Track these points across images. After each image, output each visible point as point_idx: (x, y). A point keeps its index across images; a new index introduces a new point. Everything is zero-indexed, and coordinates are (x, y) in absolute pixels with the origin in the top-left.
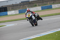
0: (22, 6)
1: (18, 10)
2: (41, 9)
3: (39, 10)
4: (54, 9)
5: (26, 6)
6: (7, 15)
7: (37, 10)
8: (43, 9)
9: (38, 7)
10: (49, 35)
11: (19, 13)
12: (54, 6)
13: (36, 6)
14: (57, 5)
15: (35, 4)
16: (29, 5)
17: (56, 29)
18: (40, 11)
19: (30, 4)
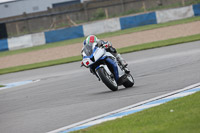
0: (54, 19)
1: (43, 33)
2: (119, 28)
3: (113, 30)
4: (162, 25)
5: (68, 17)
6: (7, 49)
7: (107, 30)
11: (47, 42)
12: (162, 16)
13: (101, 16)
14: (172, 11)
15: (99, 11)
16: (79, 14)
17: (171, 91)
18: (117, 32)
19: (82, 10)
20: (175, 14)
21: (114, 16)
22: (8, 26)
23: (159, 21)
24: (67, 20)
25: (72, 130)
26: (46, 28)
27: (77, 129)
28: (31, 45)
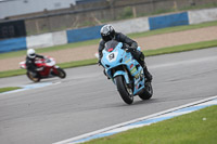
0: (78, 17)
2: (147, 28)
3: (141, 30)
4: (194, 27)
5: (92, 14)
6: (25, 48)
7: (134, 30)
8: (155, 26)
9: (138, 20)
10: (177, 120)
12: (194, 16)
13: (129, 15)
14: (206, 11)
15: (126, 9)
16: (105, 12)
17: (204, 97)
18: (144, 33)
19: (108, 8)
20: (209, 14)
21: (143, 15)
23: (191, 22)
24: (91, 19)
27: (101, 136)
28: (52, 44)
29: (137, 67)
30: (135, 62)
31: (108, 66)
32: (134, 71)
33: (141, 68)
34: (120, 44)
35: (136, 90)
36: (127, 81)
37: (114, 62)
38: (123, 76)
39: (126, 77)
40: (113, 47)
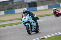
1: (48, 6)
6: (36, 10)
11: (49, 8)
22: (37, 3)
25: (56, 35)
26: (49, 4)
28: (44, 9)
29: (34, 22)
30: (33, 21)
31: (24, 22)
32: (32, 24)
33: (35, 23)
34: (29, 15)
35: (33, 30)
36: (30, 27)
37: (26, 21)
38: (28, 25)
39: (30, 25)
40: (26, 16)
